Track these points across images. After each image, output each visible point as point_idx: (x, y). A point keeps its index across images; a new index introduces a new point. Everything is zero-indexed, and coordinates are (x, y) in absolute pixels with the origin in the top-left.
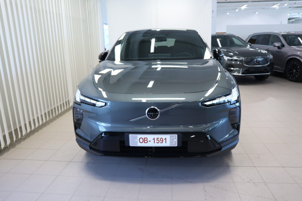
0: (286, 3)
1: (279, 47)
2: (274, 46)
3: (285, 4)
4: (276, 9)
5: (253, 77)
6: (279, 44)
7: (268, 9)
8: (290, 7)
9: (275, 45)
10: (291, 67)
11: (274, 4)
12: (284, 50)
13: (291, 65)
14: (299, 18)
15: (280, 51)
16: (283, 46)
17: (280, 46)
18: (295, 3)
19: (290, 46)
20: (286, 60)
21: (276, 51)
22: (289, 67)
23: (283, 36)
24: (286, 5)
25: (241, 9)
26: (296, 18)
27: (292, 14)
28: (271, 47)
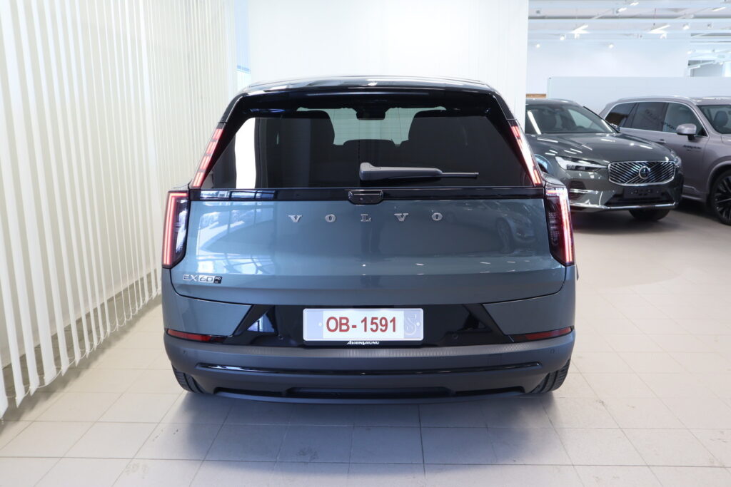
0: (687, 24)
1: (691, 137)
2: (680, 134)
3: (684, 25)
4: (661, 37)
5: (628, 213)
6: (691, 129)
7: (641, 36)
8: (692, 35)
9: (680, 130)
10: (726, 189)
11: (655, 26)
12: (704, 143)
13: (725, 183)
14: (714, 61)
15: (695, 148)
16: (702, 133)
17: (694, 132)
18: (709, 25)
19: (720, 135)
20: (712, 172)
21: (685, 146)
22: (721, 188)
23: (700, 107)
24: (686, 28)
25: (574, 35)
26: (704, 61)
27: (697, 51)
28: (669, 136)
